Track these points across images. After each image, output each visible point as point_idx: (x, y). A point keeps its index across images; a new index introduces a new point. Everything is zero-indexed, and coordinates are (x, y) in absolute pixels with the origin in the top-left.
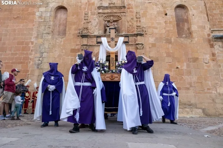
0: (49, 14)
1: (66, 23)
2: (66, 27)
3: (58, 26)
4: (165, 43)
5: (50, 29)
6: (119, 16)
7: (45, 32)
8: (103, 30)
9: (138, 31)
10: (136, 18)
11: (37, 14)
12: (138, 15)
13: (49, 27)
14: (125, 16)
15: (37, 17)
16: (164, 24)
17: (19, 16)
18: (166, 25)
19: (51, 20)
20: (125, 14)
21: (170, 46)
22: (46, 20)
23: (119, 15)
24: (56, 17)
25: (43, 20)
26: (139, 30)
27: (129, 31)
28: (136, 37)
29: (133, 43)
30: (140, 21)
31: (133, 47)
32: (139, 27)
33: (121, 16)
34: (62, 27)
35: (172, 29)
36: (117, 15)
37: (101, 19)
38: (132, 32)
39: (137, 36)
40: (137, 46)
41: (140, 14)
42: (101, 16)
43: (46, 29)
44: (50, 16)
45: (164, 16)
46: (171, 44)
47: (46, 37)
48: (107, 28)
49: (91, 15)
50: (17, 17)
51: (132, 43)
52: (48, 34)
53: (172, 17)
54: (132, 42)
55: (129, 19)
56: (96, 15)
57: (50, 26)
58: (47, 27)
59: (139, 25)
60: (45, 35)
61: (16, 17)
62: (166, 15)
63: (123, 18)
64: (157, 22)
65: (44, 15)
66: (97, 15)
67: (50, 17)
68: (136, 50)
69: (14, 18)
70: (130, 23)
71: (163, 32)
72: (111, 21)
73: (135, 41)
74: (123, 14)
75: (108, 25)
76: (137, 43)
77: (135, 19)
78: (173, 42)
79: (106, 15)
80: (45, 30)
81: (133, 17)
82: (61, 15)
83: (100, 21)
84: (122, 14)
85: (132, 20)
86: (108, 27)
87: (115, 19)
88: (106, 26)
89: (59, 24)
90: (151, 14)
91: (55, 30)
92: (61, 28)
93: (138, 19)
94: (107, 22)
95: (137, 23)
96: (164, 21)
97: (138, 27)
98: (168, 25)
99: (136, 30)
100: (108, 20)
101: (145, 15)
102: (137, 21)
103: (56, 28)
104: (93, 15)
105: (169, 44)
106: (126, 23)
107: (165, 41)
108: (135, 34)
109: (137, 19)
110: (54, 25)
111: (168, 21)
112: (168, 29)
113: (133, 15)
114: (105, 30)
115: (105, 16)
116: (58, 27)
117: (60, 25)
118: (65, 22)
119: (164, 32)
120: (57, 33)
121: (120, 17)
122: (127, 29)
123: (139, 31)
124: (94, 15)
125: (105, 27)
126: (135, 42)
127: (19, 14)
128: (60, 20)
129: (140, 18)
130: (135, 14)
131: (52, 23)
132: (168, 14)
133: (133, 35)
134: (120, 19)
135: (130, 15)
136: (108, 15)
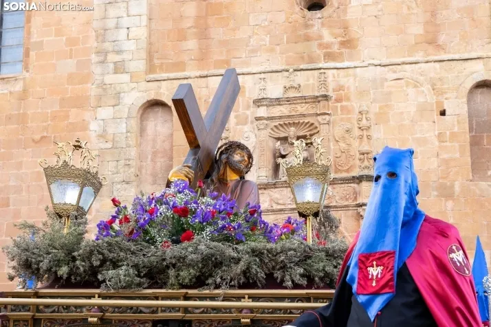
0: (124, 125)
1: (171, 149)
2: (171, 159)
3: (150, 157)
4: (437, 196)
5: (129, 168)
6: (312, 124)
7: (118, 178)
8: (270, 166)
9: (363, 166)
10: (360, 128)
11: (94, 126)
12: (364, 120)
13: (128, 162)
14: (328, 123)
15: (93, 135)
16: (437, 143)
17: (45, 134)
18: (442, 144)
19: (131, 142)
20: (327, 117)
21: (450, 204)
22: (119, 145)
23: (312, 121)
24: (142, 131)
25: (109, 145)
26: (366, 163)
27: (340, 168)
28: (358, 184)
29: (350, 202)
30: (369, 137)
31: (350, 212)
32: (368, 154)
33: (316, 124)
34: (162, 160)
35: (457, 155)
36: (306, 121)
37: (265, 134)
38: (347, 171)
39: (361, 181)
40: (360, 210)
41: (371, 116)
42: (262, 127)
43: (121, 170)
44: (127, 132)
45: (436, 116)
46: (454, 200)
47: (122, 192)
48: (280, 160)
49: (237, 124)
50: (43, 138)
51: (346, 203)
52: (128, 183)
53: (458, 121)
54: (347, 200)
55: (338, 131)
56: (249, 124)
57: (129, 160)
58: (122, 162)
59: (365, 148)
60: (119, 186)
61: (37, 137)
62: (443, 113)
63: (324, 129)
64: (418, 136)
65: (110, 131)
66: (252, 122)
67: (129, 134)
68: (358, 220)
69: (33, 140)
70: (342, 145)
71: (431, 167)
72: (289, 140)
73: (356, 194)
74: (324, 117)
75: (283, 153)
76: (360, 201)
77: (357, 132)
78: (456, 194)
79: (277, 124)
80: (117, 173)
81: (349, 126)
82: (156, 125)
83: (261, 142)
84: (320, 118)
85: (347, 136)
86: (283, 157)
87: (301, 134)
88: (277, 154)
89: (153, 153)
90: (402, 113)
91: (144, 171)
92: (159, 164)
93: (365, 131)
94: (279, 142)
95: (360, 144)
96: (437, 133)
97: (362, 157)
98: (448, 144)
99: (358, 162)
100: (283, 135)
101: (382, 117)
102: (361, 137)
103: (145, 164)
104: (242, 124)
105: (446, 200)
106: (331, 144)
107: (435, 193)
108: (354, 177)
109: (362, 130)
110: (141, 157)
111: (448, 133)
112: (445, 156)
113: (349, 120)
114: (276, 167)
115: (275, 126)
116: (152, 160)
117: (155, 154)
118: (167, 145)
119: (436, 165)
120: (150, 179)
121: (316, 127)
122: (335, 161)
123: (367, 167)
124: (246, 123)
125: (275, 157)
126: (356, 199)
127: (46, 129)
128: (154, 141)
129: (369, 128)
130: (355, 116)
131: (133, 153)
132: (447, 113)
133: (348, 180)
134: (315, 131)
135: (342, 120)
136: (282, 123)
